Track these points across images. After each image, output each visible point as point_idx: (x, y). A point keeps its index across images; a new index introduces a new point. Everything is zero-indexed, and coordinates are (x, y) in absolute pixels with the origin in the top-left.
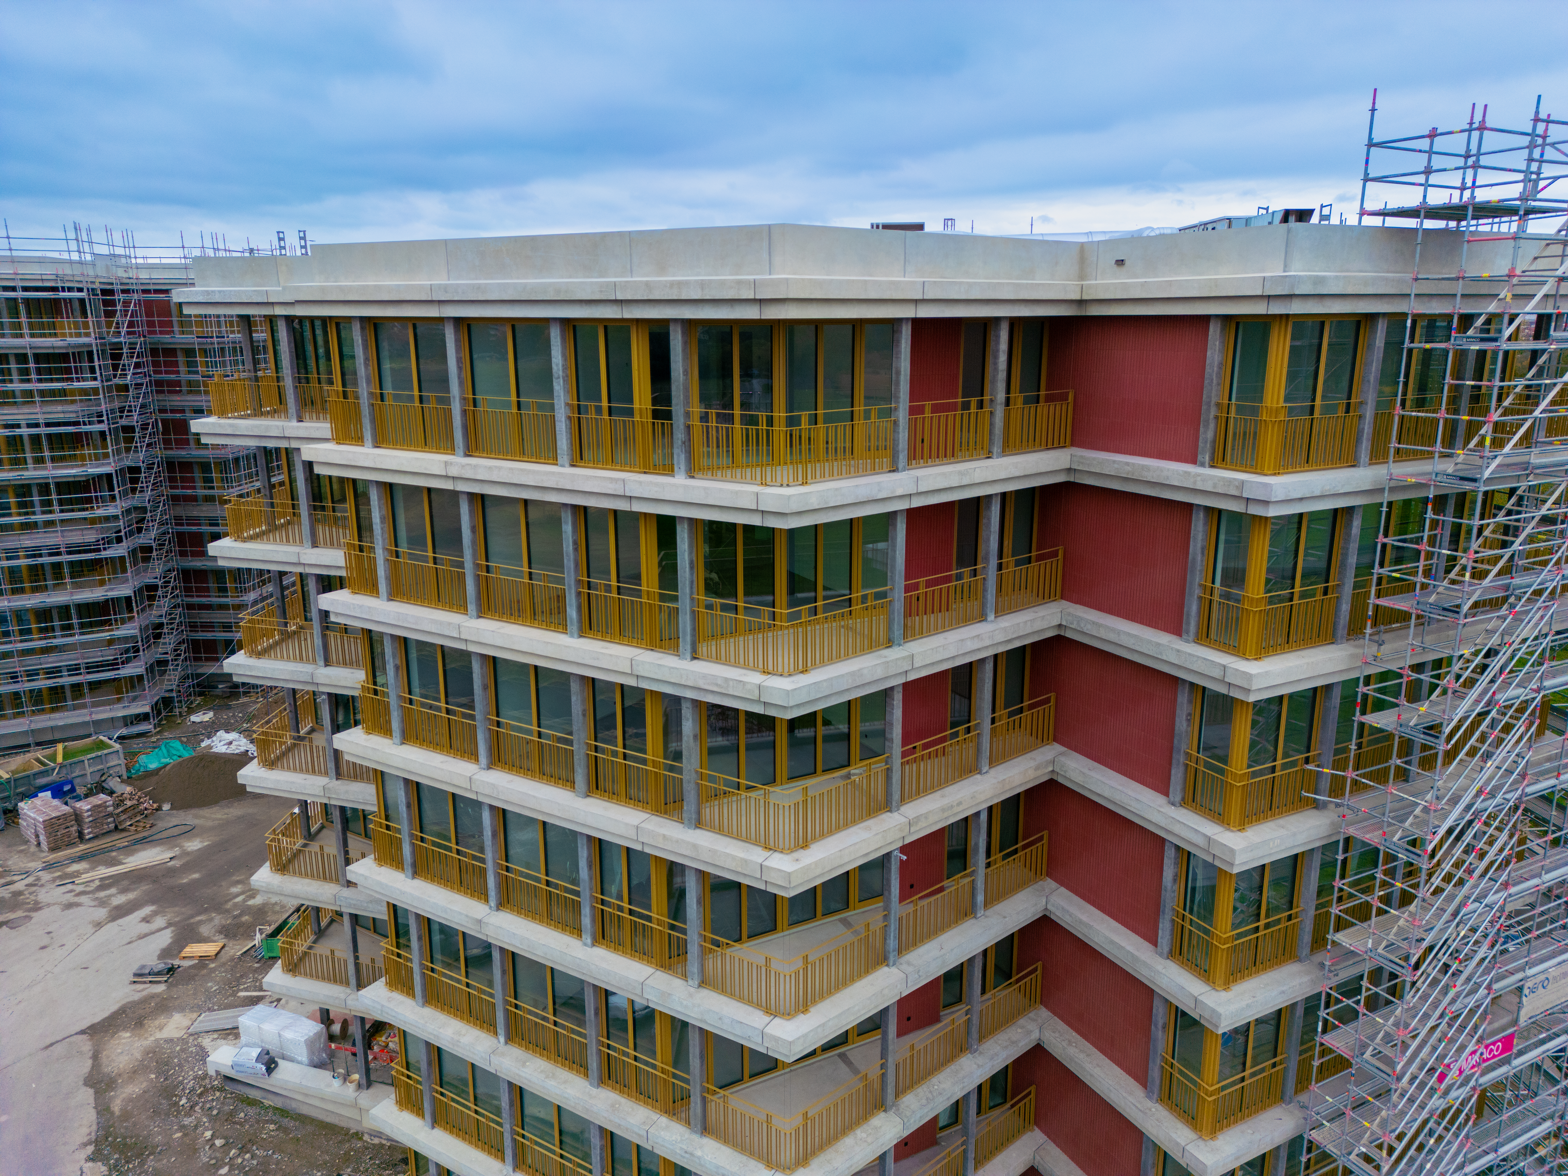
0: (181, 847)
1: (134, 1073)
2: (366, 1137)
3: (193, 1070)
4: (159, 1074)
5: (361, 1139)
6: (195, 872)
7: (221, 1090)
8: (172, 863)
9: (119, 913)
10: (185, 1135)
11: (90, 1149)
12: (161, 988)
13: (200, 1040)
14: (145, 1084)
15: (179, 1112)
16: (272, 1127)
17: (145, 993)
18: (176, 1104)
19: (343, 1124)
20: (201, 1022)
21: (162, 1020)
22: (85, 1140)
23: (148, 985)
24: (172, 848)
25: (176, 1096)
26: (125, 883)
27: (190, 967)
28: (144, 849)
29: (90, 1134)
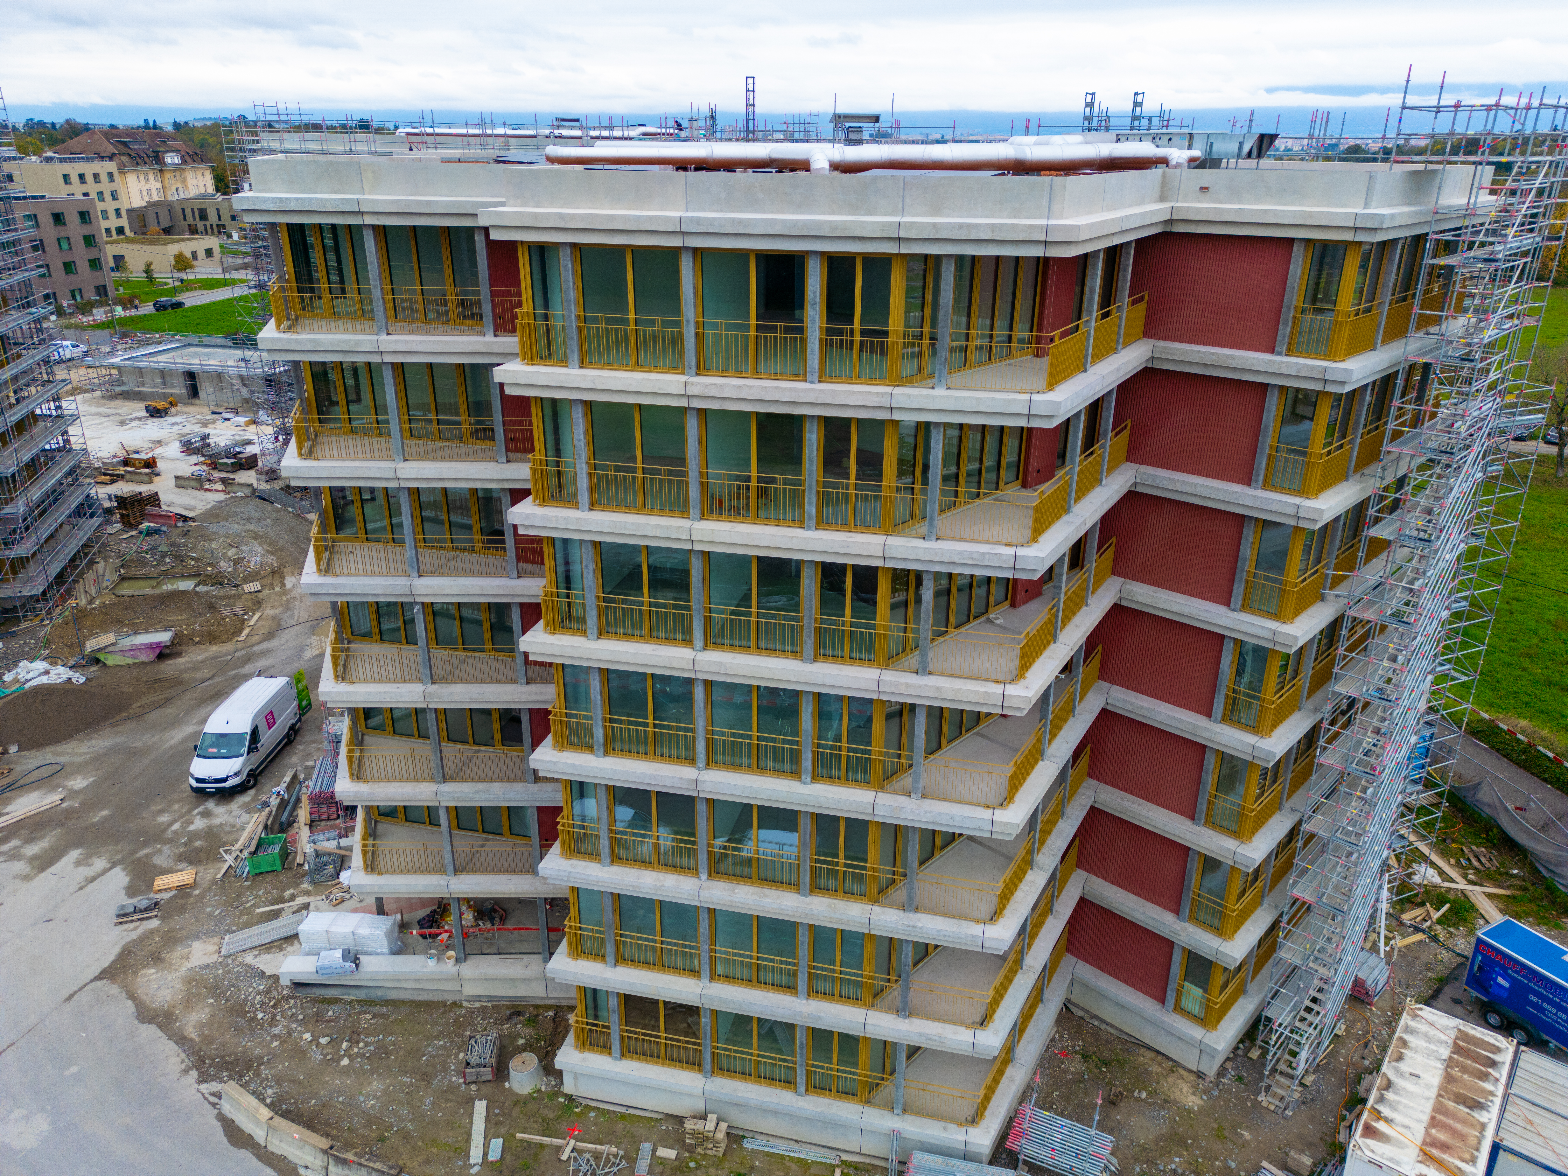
0: (64, 787)
1: (189, 1002)
2: (465, 1004)
3: (251, 985)
4: (216, 998)
5: (461, 1006)
6: (102, 809)
7: (294, 997)
8: (65, 805)
9: (44, 862)
10: (283, 1042)
11: (194, 1073)
12: (154, 923)
13: (240, 959)
14: (207, 1010)
15: (262, 1026)
16: (368, 1016)
17: (140, 931)
18: (254, 1019)
19: (438, 998)
20: (228, 944)
21: (179, 951)
22: (183, 1067)
23: (138, 923)
24: (54, 789)
25: (249, 1012)
26: (24, 832)
27: (171, 898)
28: (21, 796)
29: (183, 1062)
